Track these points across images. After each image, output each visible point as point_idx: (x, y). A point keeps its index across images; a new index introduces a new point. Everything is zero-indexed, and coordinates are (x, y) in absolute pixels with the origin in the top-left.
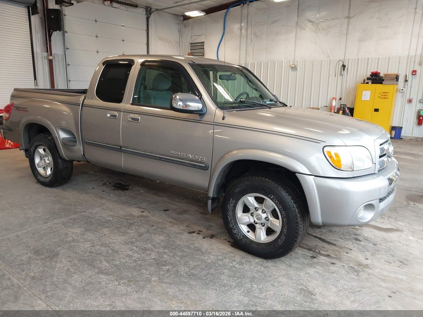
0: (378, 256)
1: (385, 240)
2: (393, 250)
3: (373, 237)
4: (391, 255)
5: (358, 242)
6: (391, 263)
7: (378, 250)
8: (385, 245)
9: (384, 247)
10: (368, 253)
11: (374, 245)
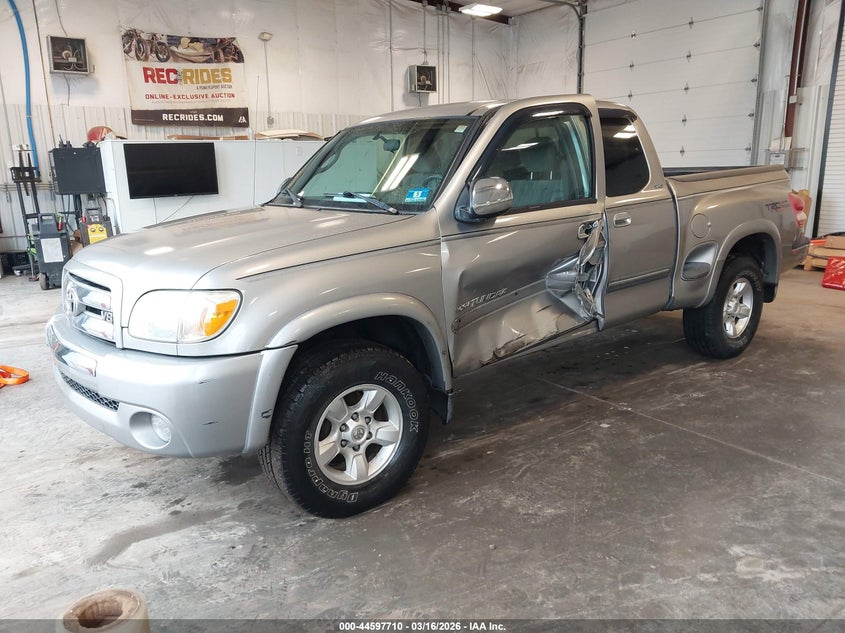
0: (80, 483)
1: (101, 516)
2: (68, 505)
3: (127, 507)
4: (63, 496)
5: (136, 483)
6: (53, 484)
7: (91, 489)
8: (90, 506)
9: (88, 501)
10: (100, 477)
11: (106, 495)
